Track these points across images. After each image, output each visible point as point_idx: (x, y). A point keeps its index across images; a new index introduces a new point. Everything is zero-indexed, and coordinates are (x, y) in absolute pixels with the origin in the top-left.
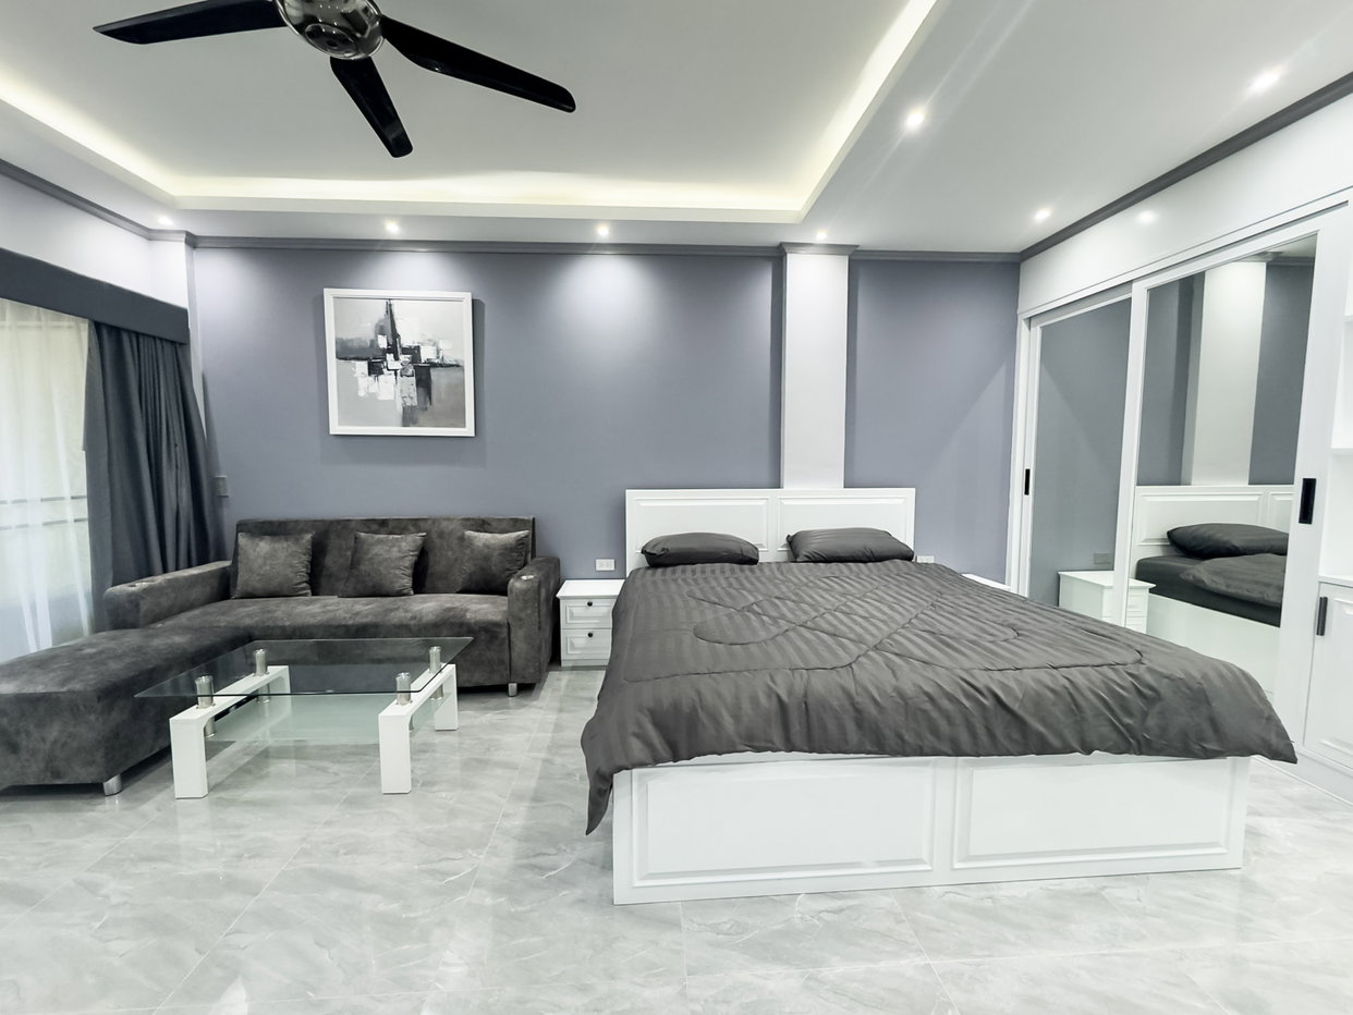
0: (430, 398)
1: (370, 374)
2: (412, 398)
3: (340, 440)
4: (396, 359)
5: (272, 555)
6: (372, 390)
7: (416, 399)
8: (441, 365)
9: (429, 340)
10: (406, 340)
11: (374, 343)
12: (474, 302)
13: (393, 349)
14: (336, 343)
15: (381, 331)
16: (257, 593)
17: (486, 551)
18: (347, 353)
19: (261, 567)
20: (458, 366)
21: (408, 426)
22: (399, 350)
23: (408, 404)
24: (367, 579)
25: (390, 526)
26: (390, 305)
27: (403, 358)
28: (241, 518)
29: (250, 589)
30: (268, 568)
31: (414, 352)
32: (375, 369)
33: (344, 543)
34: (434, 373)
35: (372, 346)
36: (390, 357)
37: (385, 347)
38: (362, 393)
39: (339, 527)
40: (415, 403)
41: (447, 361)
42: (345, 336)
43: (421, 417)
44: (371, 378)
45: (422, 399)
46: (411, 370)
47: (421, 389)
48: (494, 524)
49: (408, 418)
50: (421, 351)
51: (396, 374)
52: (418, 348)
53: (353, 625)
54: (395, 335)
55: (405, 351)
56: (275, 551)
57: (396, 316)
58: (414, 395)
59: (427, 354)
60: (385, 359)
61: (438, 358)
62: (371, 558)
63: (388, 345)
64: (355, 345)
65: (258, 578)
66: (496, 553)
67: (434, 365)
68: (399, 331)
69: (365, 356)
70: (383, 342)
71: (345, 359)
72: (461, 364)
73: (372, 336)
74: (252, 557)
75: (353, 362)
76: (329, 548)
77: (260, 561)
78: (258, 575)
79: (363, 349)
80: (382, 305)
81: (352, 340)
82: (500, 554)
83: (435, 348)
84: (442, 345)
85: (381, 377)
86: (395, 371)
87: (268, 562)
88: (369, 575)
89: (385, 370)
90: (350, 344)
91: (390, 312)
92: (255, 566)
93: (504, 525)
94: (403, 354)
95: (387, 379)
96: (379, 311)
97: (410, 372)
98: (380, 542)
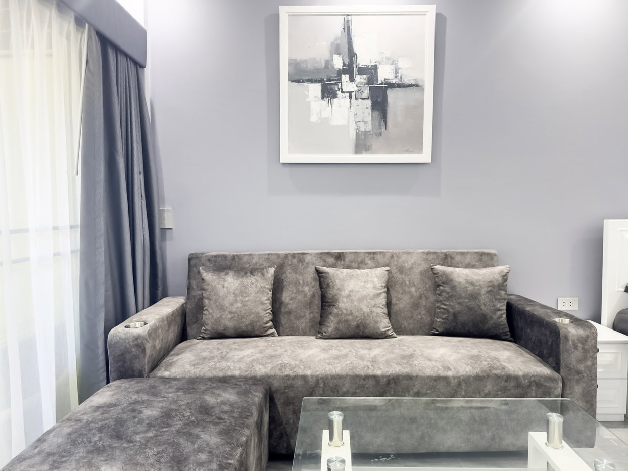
0: (385, 122)
1: (323, 98)
2: (366, 123)
3: (288, 169)
4: (352, 79)
5: (243, 292)
6: (325, 114)
7: (370, 123)
8: (399, 86)
9: (388, 59)
10: (363, 60)
11: (328, 63)
12: (438, 16)
13: (349, 70)
14: (290, 64)
15: (337, 50)
16: (227, 334)
17: (470, 288)
18: (299, 77)
19: (232, 305)
20: (417, 86)
21: (361, 153)
22: (355, 70)
23: (362, 129)
24: (350, 318)
25: (347, 260)
26: (348, 21)
27: (360, 79)
28: (193, 252)
29: (221, 329)
30: (240, 305)
31: (371, 72)
32: (329, 93)
33: (301, 278)
34: (391, 95)
35: (326, 67)
36: (345, 78)
37: (341, 67)
38: (314, 119)
39: (295, 261)
40: (369, 127)
41: (406, 81)
42: (300, 56)
43: (375, 143)
44: (325, 102)
45: (377, 124)
46: (366, 92)
47: (377, 113)
48: (458, 258)
49: (361, 145)
50: (379, 70)
51: (350, 97)
52: (375, 68)
53: (383, 377)
54: (352, 55)
55: (361, 71)
56: (245, 286)
57: (353, 33)
58: (369, 119)
59: (385, 74)
60: (340, 80)
61: (396, 77)
62: (349, 295)
63: (344, 65)
64: (310, 66)
65: (229, 316)
66: (484, 291)
67: (391, 86)
68: (356, 49)
69: (319, 77)
70: (338, 63)
71: (298, 81)
72: (420, 84)
73: (327, 56)
74: (221, 294)
75: (306, 84)
76: (286, 283)
77: (231, 298)
78: (231, 313)
79: (317, 70)
80: (339, 22)
81: (306, 61)
82: (488, 292)
83: (393, 67)
84: (401, 64)
85: (335, 100)
86: (350, 93)
87: (239, 298)
88: (351, 314)
89: (339, 93)
90: (304, 66)
91: (347, 30)
92: (226, 303)
93: (468, 259)
94: (359, 74)
95: (341, 101)
96: (335, 28)
97: (365, 95)
98: (351, 277)
